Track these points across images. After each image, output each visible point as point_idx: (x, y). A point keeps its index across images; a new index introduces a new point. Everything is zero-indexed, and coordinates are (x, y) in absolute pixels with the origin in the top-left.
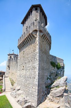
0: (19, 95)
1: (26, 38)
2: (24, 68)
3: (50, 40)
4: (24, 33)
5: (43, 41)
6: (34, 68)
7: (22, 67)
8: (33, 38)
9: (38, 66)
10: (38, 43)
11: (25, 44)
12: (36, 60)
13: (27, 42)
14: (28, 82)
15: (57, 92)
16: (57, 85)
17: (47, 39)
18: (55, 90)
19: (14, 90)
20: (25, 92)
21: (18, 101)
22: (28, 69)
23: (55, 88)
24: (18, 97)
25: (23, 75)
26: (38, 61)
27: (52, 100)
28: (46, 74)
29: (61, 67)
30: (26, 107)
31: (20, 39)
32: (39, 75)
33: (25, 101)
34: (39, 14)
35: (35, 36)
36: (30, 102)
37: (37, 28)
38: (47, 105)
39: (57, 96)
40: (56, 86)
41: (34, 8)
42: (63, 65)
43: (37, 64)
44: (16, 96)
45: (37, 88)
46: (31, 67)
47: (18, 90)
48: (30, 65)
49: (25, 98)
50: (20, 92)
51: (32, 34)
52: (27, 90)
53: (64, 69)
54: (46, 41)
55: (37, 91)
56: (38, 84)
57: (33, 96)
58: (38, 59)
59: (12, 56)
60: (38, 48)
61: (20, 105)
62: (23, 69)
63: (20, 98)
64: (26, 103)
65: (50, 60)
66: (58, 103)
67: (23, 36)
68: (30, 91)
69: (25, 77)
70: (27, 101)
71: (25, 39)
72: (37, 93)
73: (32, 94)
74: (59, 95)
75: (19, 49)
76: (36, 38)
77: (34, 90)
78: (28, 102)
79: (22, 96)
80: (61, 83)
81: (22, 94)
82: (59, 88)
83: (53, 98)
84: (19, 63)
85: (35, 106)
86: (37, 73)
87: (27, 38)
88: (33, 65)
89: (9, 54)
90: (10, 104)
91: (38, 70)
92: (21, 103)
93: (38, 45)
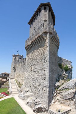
0: (28, 97)
1: (34, 39)
2: (33, 70)
3: (58, 42)
4: (33, 35)
5: (52, 43)
6: (44, 70)
7: (31, 69)
8: (42, 40)
9: (48, 67)
10: (48, 45)
11: (33, 46)
12: (45, 62)
13: (36, 44)
14: (37, 83)
15: (67, 95)
16: (66, 87)
17: (56, 41)
18: (65, 92)
19: (22, 92)
20: (34, 94)
21: (28, 103)
22: (37, 70)
23: (65, 91)
24: (27, 99)
25: (31, 76)
26: (48, 62)
27: (63, 103)
28: (55, 76)
29: (69, 69)
30: (37, 109)
31: (27, 41)
32: (49, 77)
33: (35, 103)
34: (48, 14)
35: (45, 38)
36: (40, 104)
37: (47, 30)
38: (57, 107)
39: (67, 98)
40: (66, 89)
41: (42, 7)
42: (71, 68)
43: (47, 66)
44: (25, 98)
45: (48, 90)
46: (41, 69)
47: (26, 92)
48: (40, 67)
49: (34, 100)
50: (28, 94)
51: (41, 36)
52: (36, 91)
53: (72, 71)
54: (55, 43)
55: (48, 93)
56: (48, 85)
57: (43, 97)
58: (48, 61)
59: (17, 58)
60: (48, 50)
61: (30, 107)
62: (31, 71)
63: (30, 100)
64: (36, 105)
65: (58, 62)
66: (69, 106)
67: (32, 37)
68: (40, 93)
69: (34, 79)
70: (37, 103)
71: (34, 41)
72: (48, 95)
73: (42, 95)
74: (69, 98)
75: (27, 50)
76: (46, 40)
77: (45, 91)
78: (39, 104)
79: (31, 97)
80: (70, 85)
81: (32, 96)
82: (69, 90)
83: (63, 100)
84: (26, 65)
85: (46, 108)
86: (47, 74)
87: (36, 39)
88: (43, 66)
89: (13, 55)
90: (19, 106)
91: (48, 72)
92: (30, 105)
93: (48, 47)
